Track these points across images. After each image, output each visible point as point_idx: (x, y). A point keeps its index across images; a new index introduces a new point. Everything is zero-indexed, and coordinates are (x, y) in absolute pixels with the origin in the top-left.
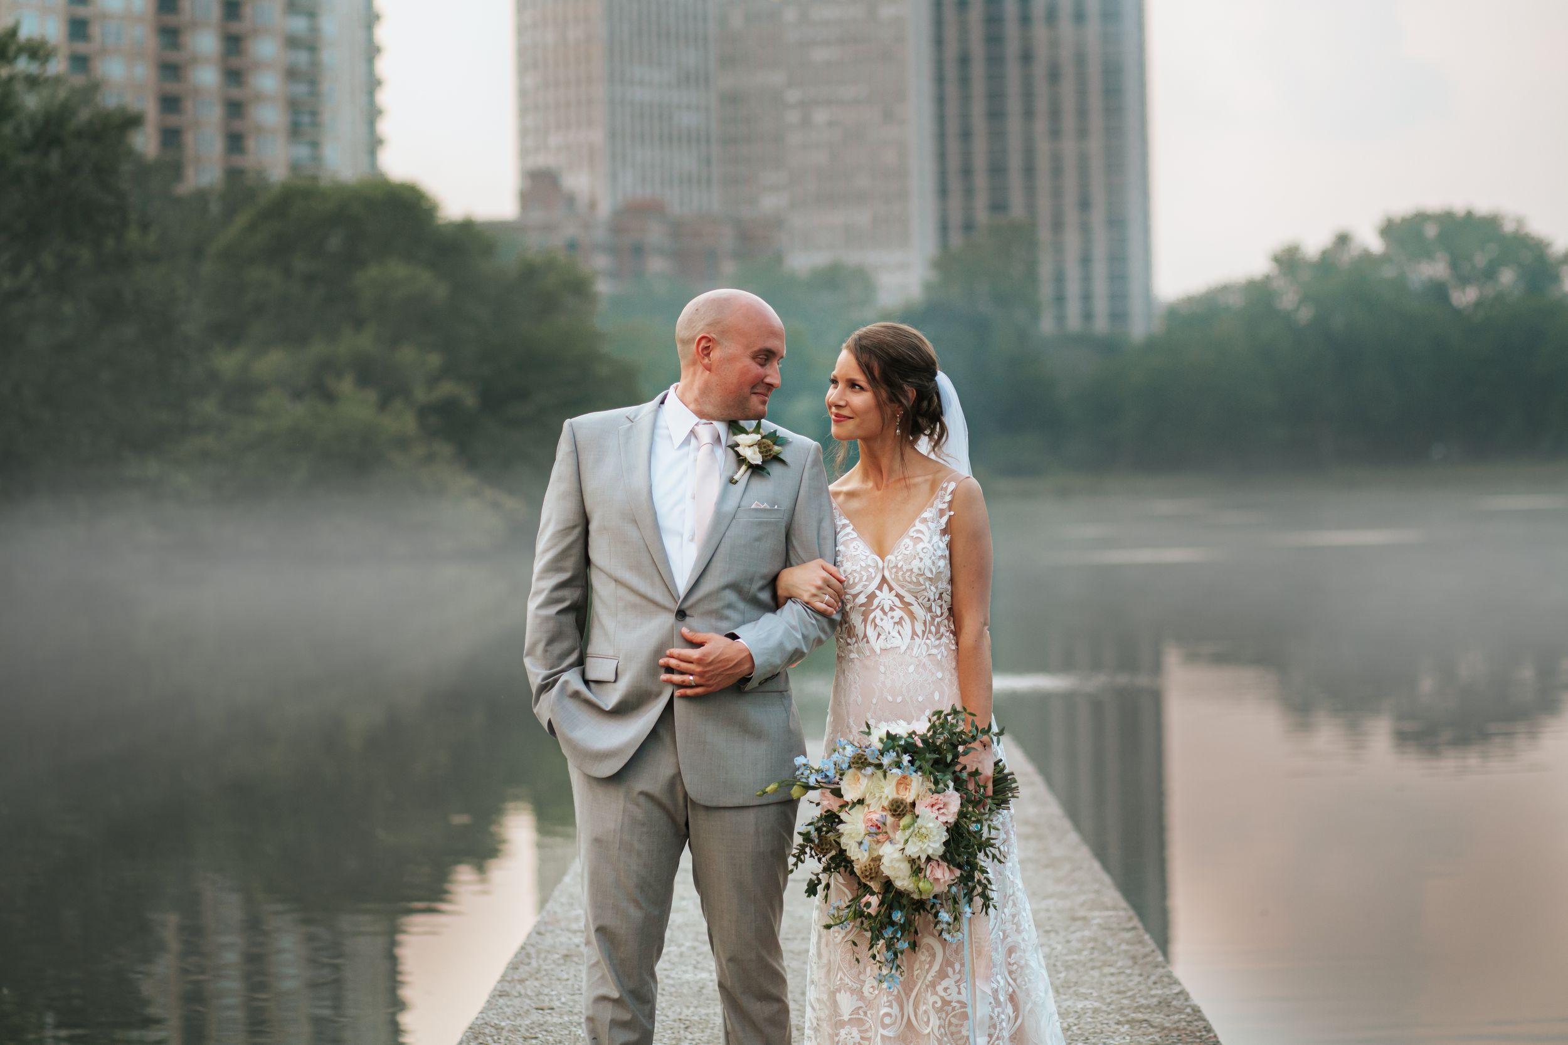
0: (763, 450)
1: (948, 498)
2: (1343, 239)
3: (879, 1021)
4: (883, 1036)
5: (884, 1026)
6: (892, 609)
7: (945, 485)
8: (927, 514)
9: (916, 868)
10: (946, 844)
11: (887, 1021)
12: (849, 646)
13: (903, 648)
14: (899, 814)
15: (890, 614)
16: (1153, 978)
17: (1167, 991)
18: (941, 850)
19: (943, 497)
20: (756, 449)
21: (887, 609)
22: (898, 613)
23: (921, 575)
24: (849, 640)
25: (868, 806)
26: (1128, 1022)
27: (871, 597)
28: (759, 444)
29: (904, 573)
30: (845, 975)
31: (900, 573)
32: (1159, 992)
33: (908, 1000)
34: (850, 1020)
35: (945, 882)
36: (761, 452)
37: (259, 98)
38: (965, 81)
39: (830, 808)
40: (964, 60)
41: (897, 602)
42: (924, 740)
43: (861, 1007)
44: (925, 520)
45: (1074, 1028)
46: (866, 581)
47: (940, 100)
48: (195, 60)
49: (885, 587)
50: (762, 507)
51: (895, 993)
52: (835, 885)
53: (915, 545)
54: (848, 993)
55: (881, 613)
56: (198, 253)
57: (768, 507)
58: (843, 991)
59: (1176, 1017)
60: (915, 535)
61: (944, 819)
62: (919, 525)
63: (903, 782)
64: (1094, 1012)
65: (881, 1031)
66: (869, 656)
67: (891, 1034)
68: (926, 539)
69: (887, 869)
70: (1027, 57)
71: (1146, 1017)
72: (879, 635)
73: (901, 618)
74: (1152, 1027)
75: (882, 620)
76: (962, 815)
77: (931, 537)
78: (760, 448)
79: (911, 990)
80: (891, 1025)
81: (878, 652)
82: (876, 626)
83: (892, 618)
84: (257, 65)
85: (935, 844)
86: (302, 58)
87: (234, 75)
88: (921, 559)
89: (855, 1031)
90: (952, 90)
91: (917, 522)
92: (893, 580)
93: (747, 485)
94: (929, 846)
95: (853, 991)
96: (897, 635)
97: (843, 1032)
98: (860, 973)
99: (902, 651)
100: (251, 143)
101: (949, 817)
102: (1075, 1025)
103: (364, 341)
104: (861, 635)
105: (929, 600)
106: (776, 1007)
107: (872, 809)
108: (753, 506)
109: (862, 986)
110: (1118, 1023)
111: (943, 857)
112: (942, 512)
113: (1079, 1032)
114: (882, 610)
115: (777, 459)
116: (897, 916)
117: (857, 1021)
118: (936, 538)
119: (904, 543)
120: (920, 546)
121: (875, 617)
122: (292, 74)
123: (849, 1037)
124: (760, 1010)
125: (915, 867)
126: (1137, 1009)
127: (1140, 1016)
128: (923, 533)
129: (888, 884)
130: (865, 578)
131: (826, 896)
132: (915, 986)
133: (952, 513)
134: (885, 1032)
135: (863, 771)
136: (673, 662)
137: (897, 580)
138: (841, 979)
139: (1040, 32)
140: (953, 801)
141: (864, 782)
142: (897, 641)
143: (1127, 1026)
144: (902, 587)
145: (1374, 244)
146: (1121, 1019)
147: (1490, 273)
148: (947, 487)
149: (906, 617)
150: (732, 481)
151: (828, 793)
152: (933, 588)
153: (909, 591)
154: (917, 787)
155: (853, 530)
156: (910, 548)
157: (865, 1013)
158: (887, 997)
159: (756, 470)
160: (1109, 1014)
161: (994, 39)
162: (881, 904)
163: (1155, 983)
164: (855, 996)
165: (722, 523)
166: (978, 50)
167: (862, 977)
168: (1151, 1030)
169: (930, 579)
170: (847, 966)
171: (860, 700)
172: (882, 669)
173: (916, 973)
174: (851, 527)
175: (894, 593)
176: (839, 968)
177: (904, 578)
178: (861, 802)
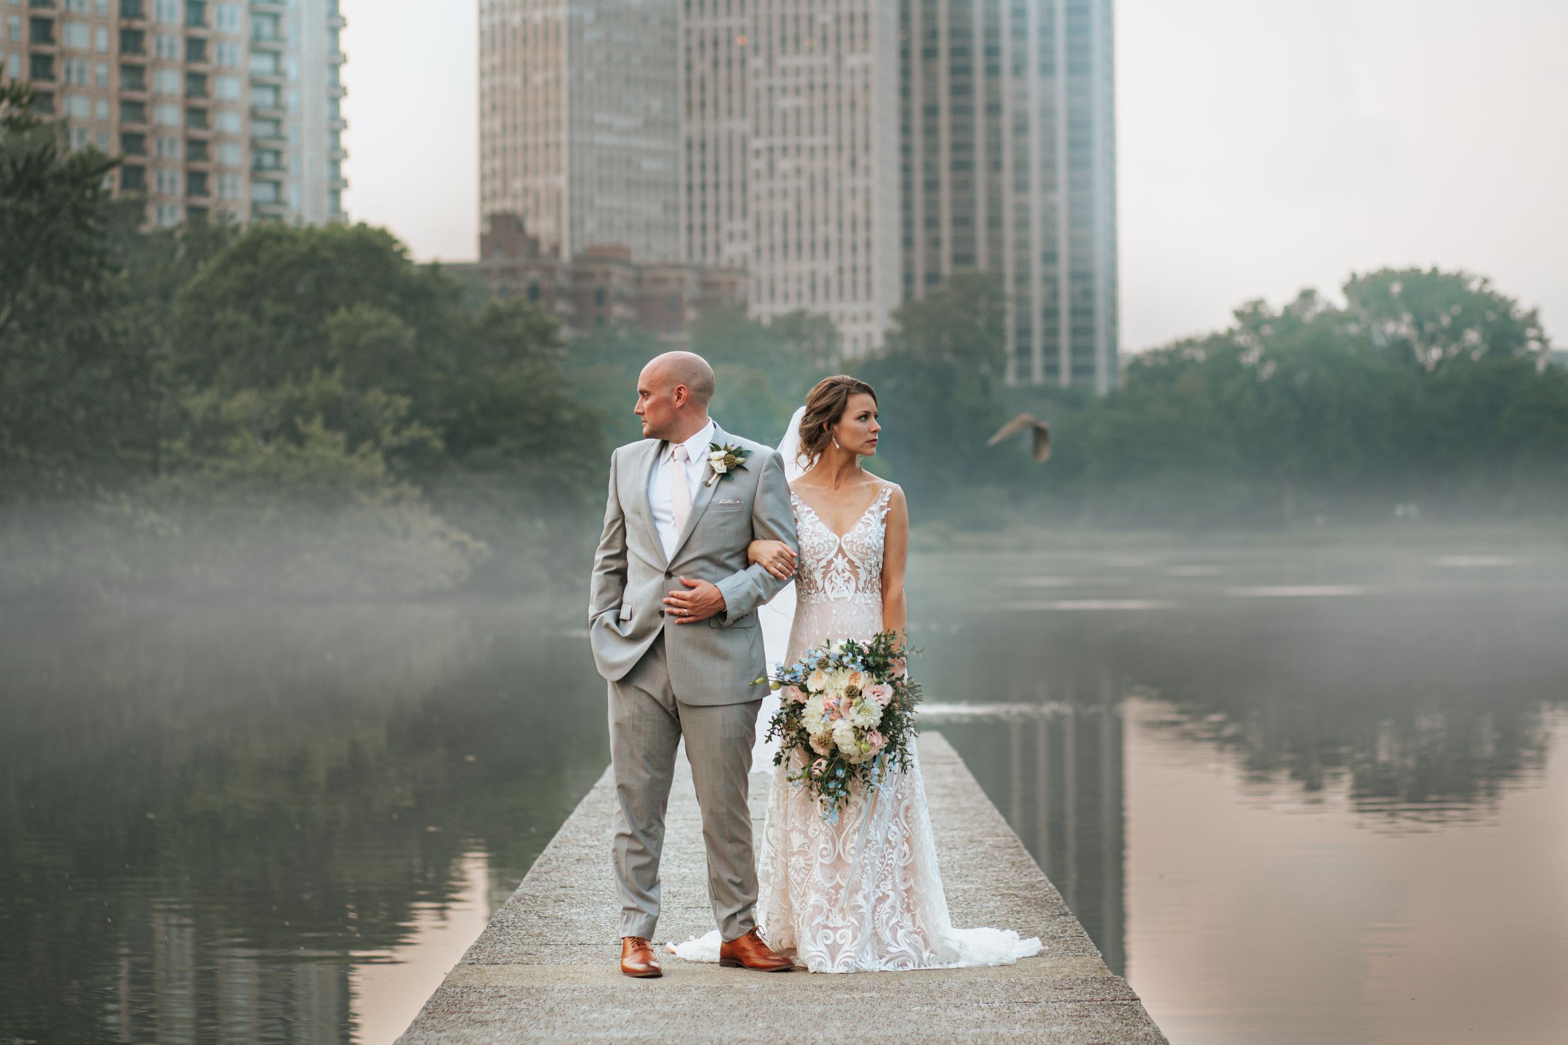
0: (727, 462)
1: (887, 499)
2: (1307, 296)
3: (819, 853)
4: (821, 863)
5: (822, 856)
6: (843, 571)
7: (884, 490)
8: (874, 508)
9: (860, 733)
10: (882, 719)
11: (825, 853)
12: (810, 595)
13: (849, 599)
14: (853, 695)
15: (842, 574)
16: (1025, 873)
17: (1033, 880)
18: (879, 722)
19: (883, 498)
20: (722, 462)
21: (840, 571)
22: (847, 574)
23: (870, 548)
24: (809, 591)
25: (827, 695)
26: (1000, 895)
27: (830, 562)
28: (725, 459)
29: (858, 546)
30: (796, 820)
31: (855, 546)
32: (1028, 880)
33: (839, 840)
34: (798, 851)
35: (878, 746)
36: (725, 464)
37: (221, 137)
38: (931, 131)
39: (796, 699)
40: (931, 111)
41: (848, 566)
42: (870, 648)
43: (806, 843)
44: (872, 512)
45: (961, 898)
46: (827, 551)
47: (906, 149)
48: (157, 99)
49: (840, 556)
50: (727, 502)
51: (830, 834)
52: (793, 758)
53: (866, 527)
54: (798, 833)
55: (836, 573)
56: (166, 295)
57: (732, 502)
58: (794, 832)
59: (1037, 893)
60: (866, 521)
61: (882, 702)
62: (867, 515)
63: (854, 676)
64: (976, 890)
65: (820, 859)
66: (826, 603)
67: (826, 862)
68: (873, 524)
69: (837, 738)
70: (994, 109)
71: (1014, 892)
72: (833, 588)
73: (850, 578)
74: (1018, 897)
75: (836, 578)
76: (893, 701)
77: (876, 524)
78: (725, 461)
79: (841, 833)
80: (827, 856)
81: (832, 600)
82: (832, 582)
83: (843, 577)
84: (220, 105)
85: (875, 719)
86: (267, 98)
87: (197, 115)
88: (870, 538)
89: (801, 859)
90: (918, 140)
91: (866, 513)
92: (849, 550)
93: (717, 487)
94: (871, 718)
95: (801, 832)
96: (846, 589)
97: (793, 859)
98: (806, 819)
99: (849, 600)
100: (212, 183)
101: (885, 702)
102: (961, 896)
103: (334, 384)
104: (820, 588)
105: (871, 566)
106: (741, 847)
107: (829, 697)
108: (720, 502)
109: (807, 829)
110: (994, 895)
111: (879, 728)
112: (882, 508)
113: (964, 900)
114: (837, 571)
115: (740, 467)
116: (840, 773)
117: (802, 852)
118: (879, 525)
119: (858, 526)
120: (870, 528)
121: (832, 576)
122: (254, 115)
123: (797, 863)
124: (731, 849)
125: (858, 735)
126: (1009, 888)
127: (1010, 892)
128: (870, 520)
129: (835, 751)
130: (827, 549)
131: (787, 765)
132: (844, 830)
133: (889, 509)
134: (823, 861)
135: (826, 670)
136: (673, 600)
137: (851, 550)
138: (793, 823)
139: (1007, 82)
140: (888, 692)
141: (826, 677)
142: (846, 594)
143: (999, 897)
144: (855, 555)
145: (1341, 303)
146: (996, 894)
147: (1455, 333)
148: (886, 492)
149: (852, 577)
150: (707, 485)
151: (796, 688)
152: (875, 558)
153: (859, 559)
154: (863, 680)
155: (815, 514)
156: (862, 530)
157: (809, 848)
158: (825, 837)
159: (724, 477)
160: (987, 890)
161: (961, 90)
162: (828, 766)
163: (1026, 875)
164: (802, 835)
165: (698, 515)
166: (944, 101)
167: (807, 822)
168: (1017, 899)
169: (874, 552)
170: (798, 814)
171: (817, 633)
172: (834, 612)
173: (845, 822)
174: (814, 513)
175: (846, 559)
176: (793, 816)
177: (857, 551)
178: (821, 692)
